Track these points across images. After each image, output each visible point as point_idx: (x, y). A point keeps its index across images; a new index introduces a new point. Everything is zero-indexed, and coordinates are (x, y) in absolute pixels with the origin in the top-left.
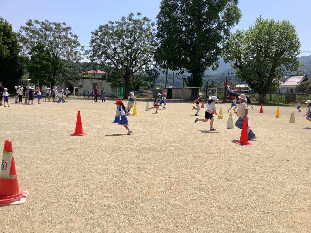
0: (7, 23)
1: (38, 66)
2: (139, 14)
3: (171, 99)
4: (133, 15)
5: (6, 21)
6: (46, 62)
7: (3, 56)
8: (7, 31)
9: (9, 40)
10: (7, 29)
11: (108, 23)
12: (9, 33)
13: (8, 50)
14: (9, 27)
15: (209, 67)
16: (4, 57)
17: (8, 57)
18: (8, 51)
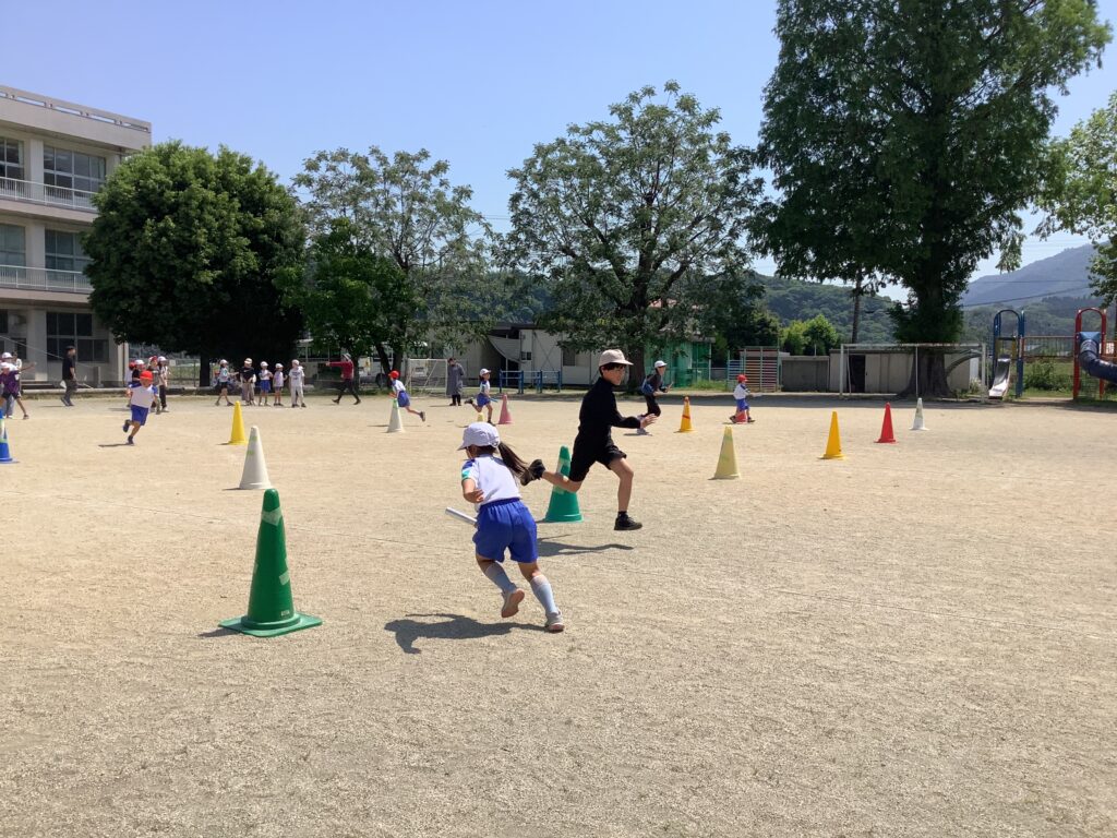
0: (260, 171)
1: (329, 295)
2: (671, 87)
3: (863, 392)
4: (649, 92)
5: (261, 163)
6: (353, 283)
7: (235, 271)
8: (257, 196)
9: (260, 222)
10: (255, 187)
11: (564, 135)
12: (261, 199)
13: (253, 250)
14: (262, 182)
15: (986, 256)
16: (238, 273)
17: (253, 272)
18: (251, 254)
